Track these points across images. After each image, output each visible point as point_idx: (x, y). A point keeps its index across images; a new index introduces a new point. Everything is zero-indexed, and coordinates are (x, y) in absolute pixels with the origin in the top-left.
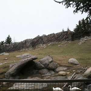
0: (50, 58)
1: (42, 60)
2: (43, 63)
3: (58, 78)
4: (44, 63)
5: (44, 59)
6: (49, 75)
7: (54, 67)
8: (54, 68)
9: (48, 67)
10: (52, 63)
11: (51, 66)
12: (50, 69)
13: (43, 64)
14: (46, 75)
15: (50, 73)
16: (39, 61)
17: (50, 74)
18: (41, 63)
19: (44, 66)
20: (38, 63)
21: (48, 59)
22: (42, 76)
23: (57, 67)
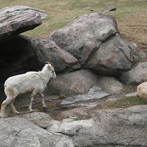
0: (102, 20)
1: (65, 30)
2: (70, 47)
3: (131, 113)
4: (76, 45)
5: (75, 25)
6: (95, 100)
7: (122, 61)
8: (119, 65)
9: (94, 62)
10: (111, 44)
11: (105, 55)
12: (101, 73)
13: (69, 51)
14: (84, 97)
15: (103, 90)
16: (55, 37)
17: (103, 95)
18: (63, 46)
19: (75, 60)
20: (47, 46)
21: (92, 27)
22: (64, 102)
23: (134, 63)
